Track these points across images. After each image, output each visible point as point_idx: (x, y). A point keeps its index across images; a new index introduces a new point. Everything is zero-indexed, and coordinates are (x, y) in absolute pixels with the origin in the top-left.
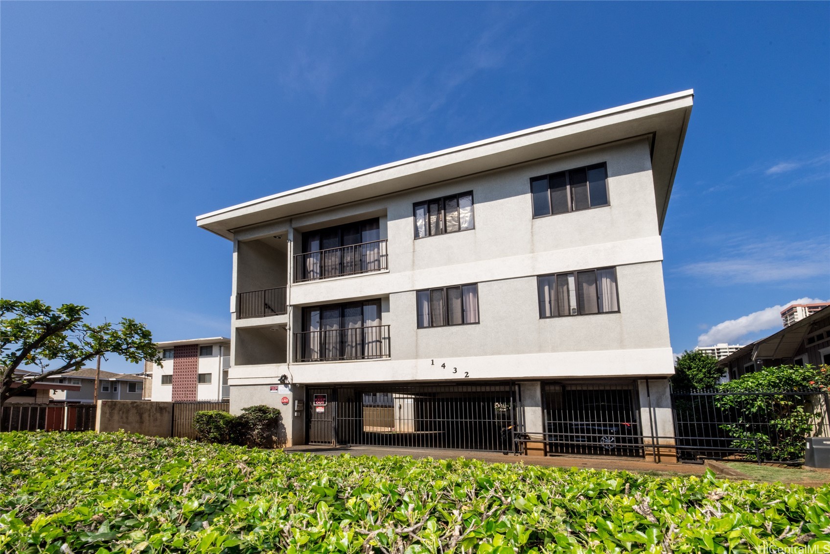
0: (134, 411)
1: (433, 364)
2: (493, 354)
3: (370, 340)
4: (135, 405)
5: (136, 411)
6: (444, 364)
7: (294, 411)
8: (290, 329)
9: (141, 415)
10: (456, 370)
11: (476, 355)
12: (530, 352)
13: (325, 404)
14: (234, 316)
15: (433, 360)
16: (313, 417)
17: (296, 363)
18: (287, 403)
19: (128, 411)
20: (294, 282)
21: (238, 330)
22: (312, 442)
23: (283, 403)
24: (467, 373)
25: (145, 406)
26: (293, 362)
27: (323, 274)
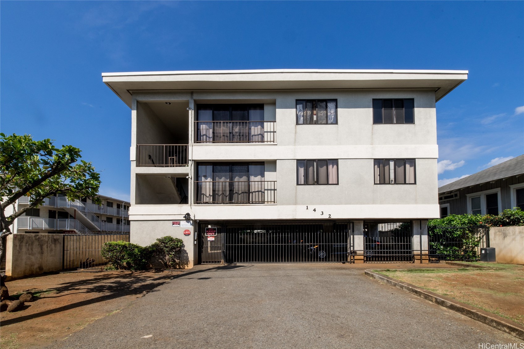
0: (36, 243)
1: (307, 209)
2: (345, 204)
3: (253, 190)
4: (37, 237)
5: (38, 243)
6: (315, 209)
7: (194, 240)
8: (191, 179)
9: (41, 246)
10: (322, 213)
11: (336, 204)
12: (368, 204)
13: (215, 234)
14: (133, 164)
15: (307, 206)
16: (204, 245)
17: (196, 205)
18: (189, 234)
19: (32, 244)
20: (195, 143)
21: (138, 176)
22: (204, 262)
23: (185, 234)
24: (330, 215)
25: (44, 238)
26: (194, 203)
27: (215, 139)
